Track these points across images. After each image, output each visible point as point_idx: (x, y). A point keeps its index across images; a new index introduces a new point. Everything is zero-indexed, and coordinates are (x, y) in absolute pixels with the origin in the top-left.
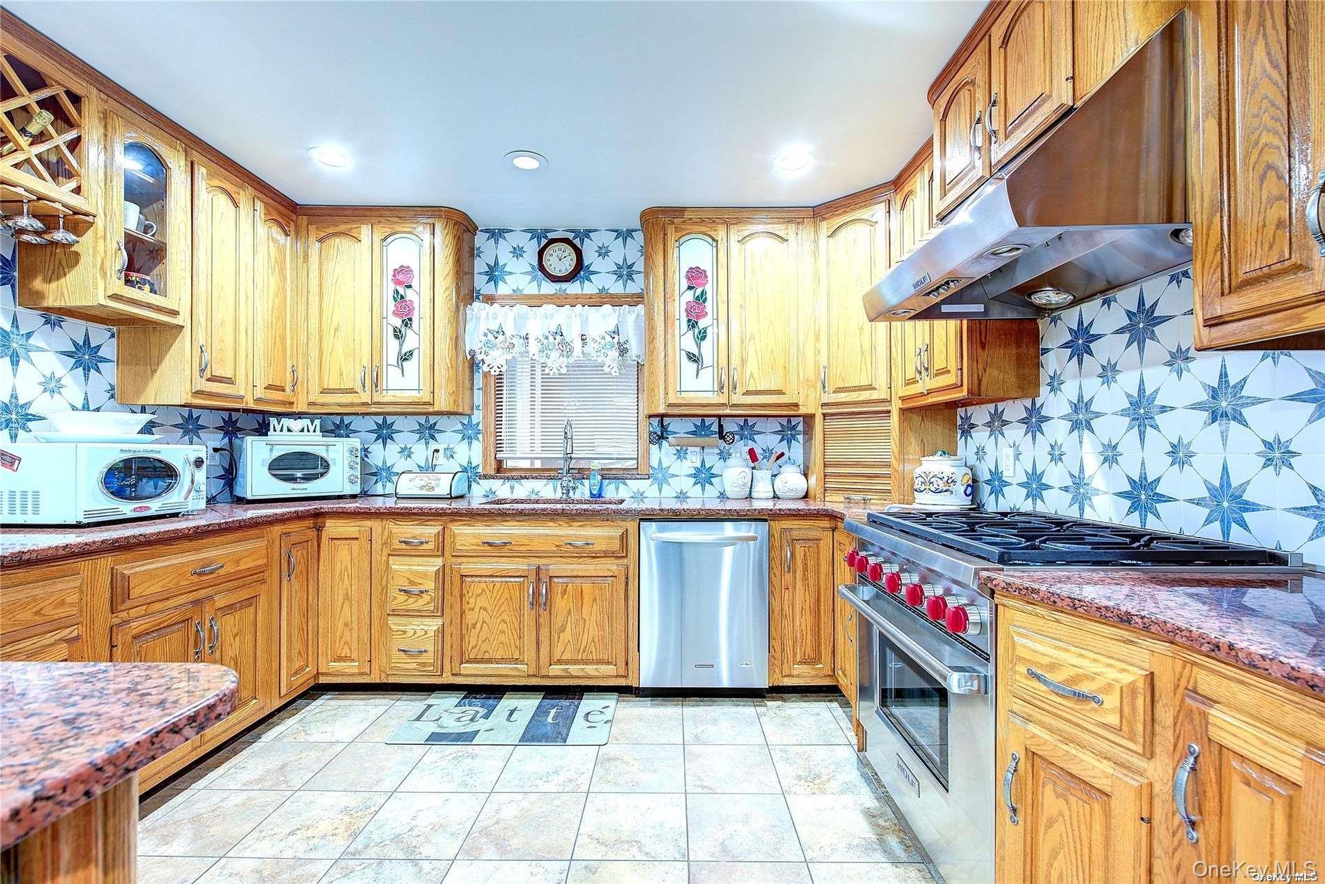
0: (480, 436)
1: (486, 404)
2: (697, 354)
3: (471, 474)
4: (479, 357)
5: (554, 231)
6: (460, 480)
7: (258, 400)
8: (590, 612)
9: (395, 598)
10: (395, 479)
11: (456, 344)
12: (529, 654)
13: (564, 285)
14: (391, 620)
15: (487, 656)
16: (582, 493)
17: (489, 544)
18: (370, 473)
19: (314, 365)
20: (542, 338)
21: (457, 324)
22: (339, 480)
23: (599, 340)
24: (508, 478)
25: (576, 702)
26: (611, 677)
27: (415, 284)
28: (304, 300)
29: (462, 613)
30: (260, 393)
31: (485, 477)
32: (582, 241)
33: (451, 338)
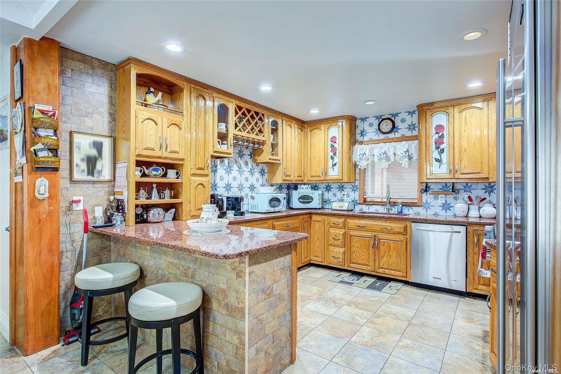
0: (358, 190)
1: (360, 179)
2: (440, 159)
3: (355, 203)
4: (357, 163)
5: (384, 115)
6: (351, 204)
7: (296, 181)
8: (393, 253)
9: (331, 240)
10: (331, 203)
11: (350, 160)
12: (372, 264)
13: (388, 135)
14: (330, 247)
15: (358, 262)
16: (395, 211)
17: (359, 226)
18: (324, 201)
19: (309, 169)
20: (379, 155)
21: (350, 153)
22: (316, 203)
23: (400, 155)
24: (367, 205)
25: (388, 283)
26: (400, 276)
27: (337, 141)
28: (306, 149)
29: (351, 247)
30: (296, 178)
31: (360, 204)
32: (395, 118)
33: (348, 158)
